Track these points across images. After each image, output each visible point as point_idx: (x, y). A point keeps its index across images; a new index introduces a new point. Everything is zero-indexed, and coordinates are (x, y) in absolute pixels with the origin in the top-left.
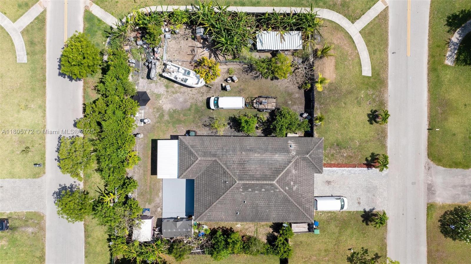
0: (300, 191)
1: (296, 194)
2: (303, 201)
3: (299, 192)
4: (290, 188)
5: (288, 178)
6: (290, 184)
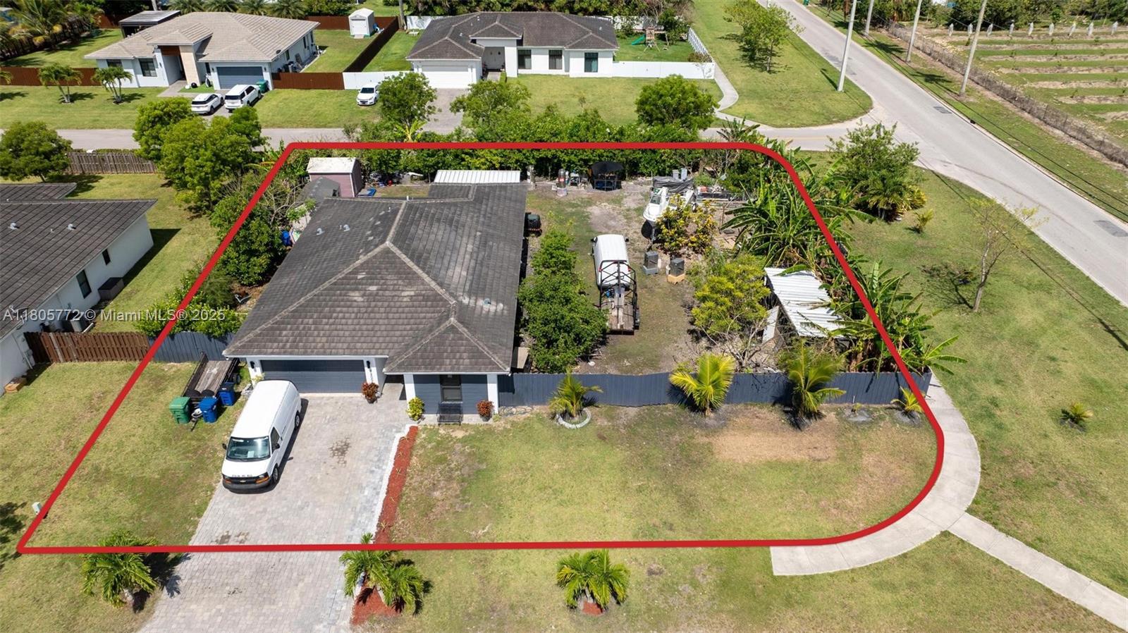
0: (341, 312)
1: (336, 301)
2: (306, 320)
3: (338, 309)
4: (360, 284)
5: (391, 279)
6: (371, 284)
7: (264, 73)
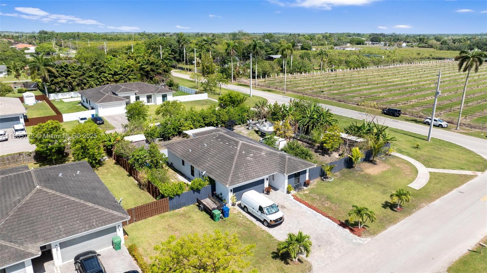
1: (244, 161)
2: (242, 169)
3: (248, 164)
4: (246, 155)
6: (250, 154)
7: (20, 119)
